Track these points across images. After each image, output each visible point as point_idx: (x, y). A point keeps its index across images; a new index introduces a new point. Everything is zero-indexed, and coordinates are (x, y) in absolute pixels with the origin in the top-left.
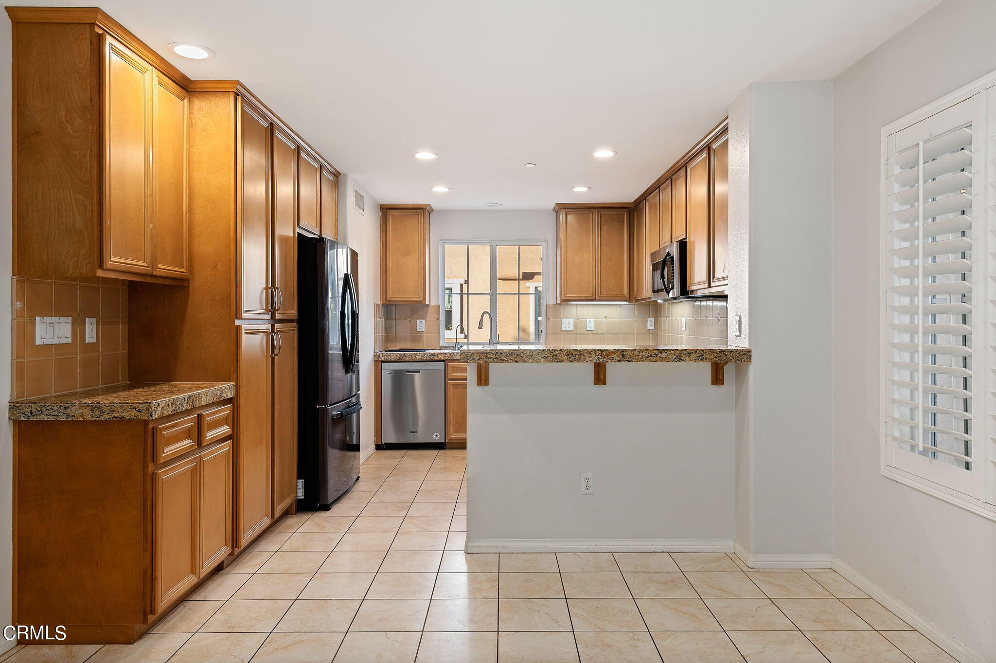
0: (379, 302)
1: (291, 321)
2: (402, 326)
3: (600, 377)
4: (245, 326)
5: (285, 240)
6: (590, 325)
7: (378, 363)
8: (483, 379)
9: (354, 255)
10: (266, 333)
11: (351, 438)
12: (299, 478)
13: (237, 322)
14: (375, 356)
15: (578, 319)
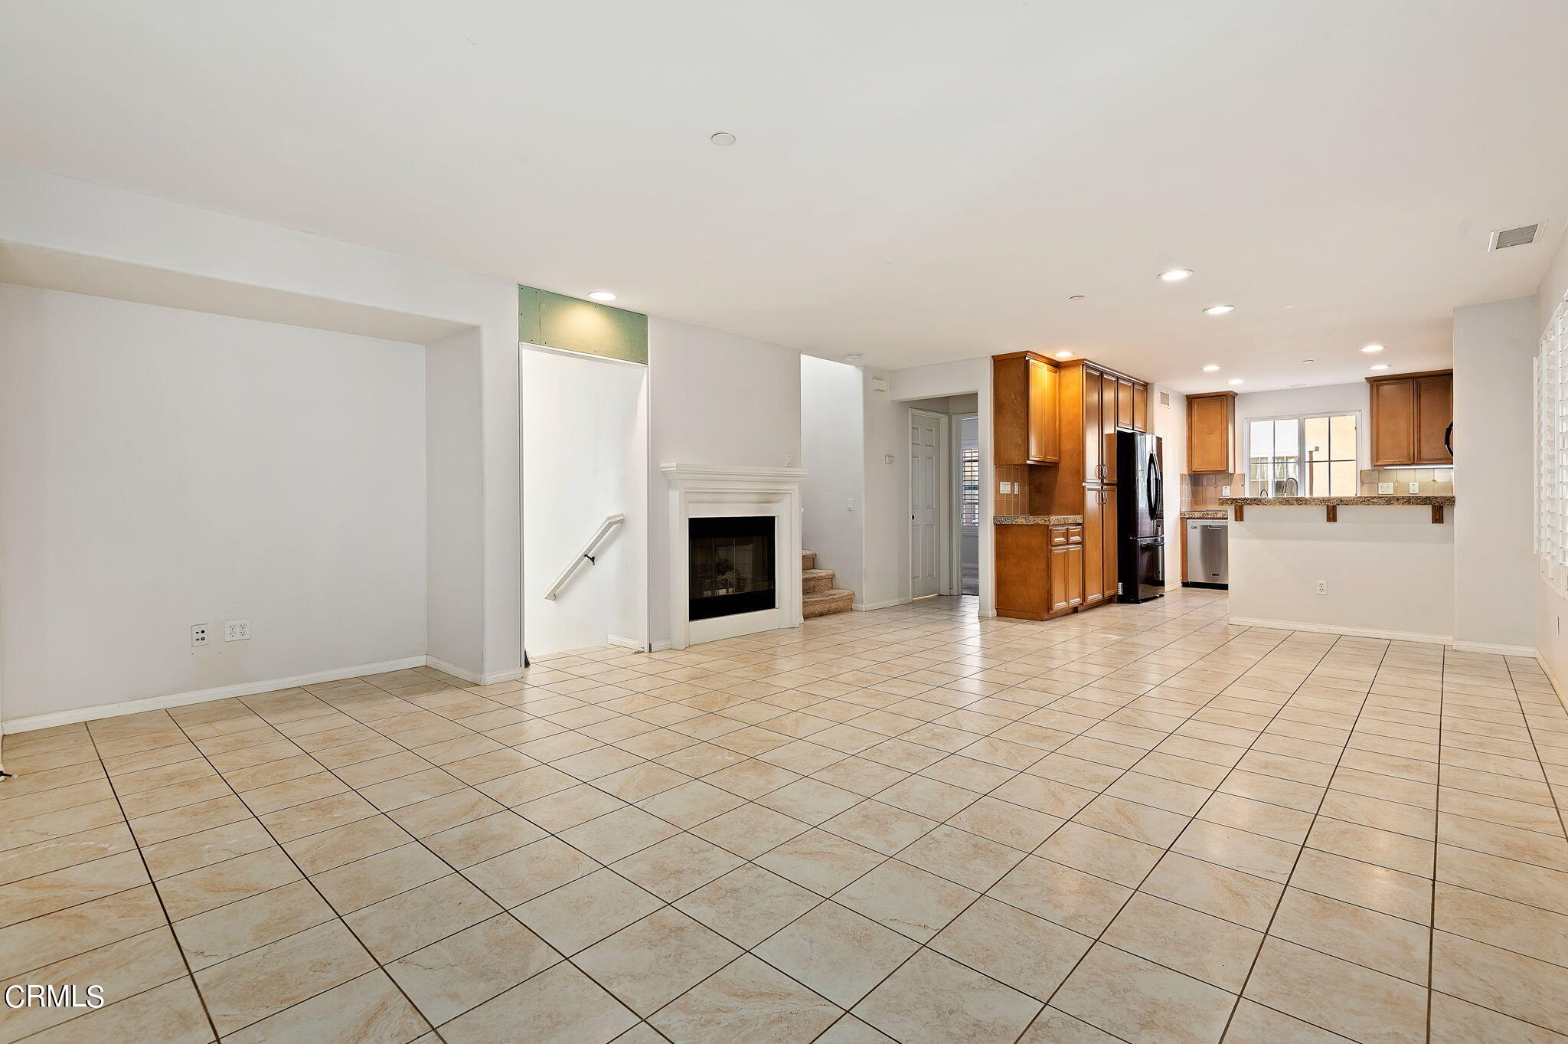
0: (1185, 472)
1: (1113, 485)
2: (1210, 492)
3: (1332, 516)
4: (1088, 486)
5: (1109, 435)
7: (1184, 520)
8: (1239, 516)
9: (1159, 440)
10: (1099, 491)
11: (1158, 576)
12: (1119, 582)
13: (1084, 484)
14: (1181, 514)
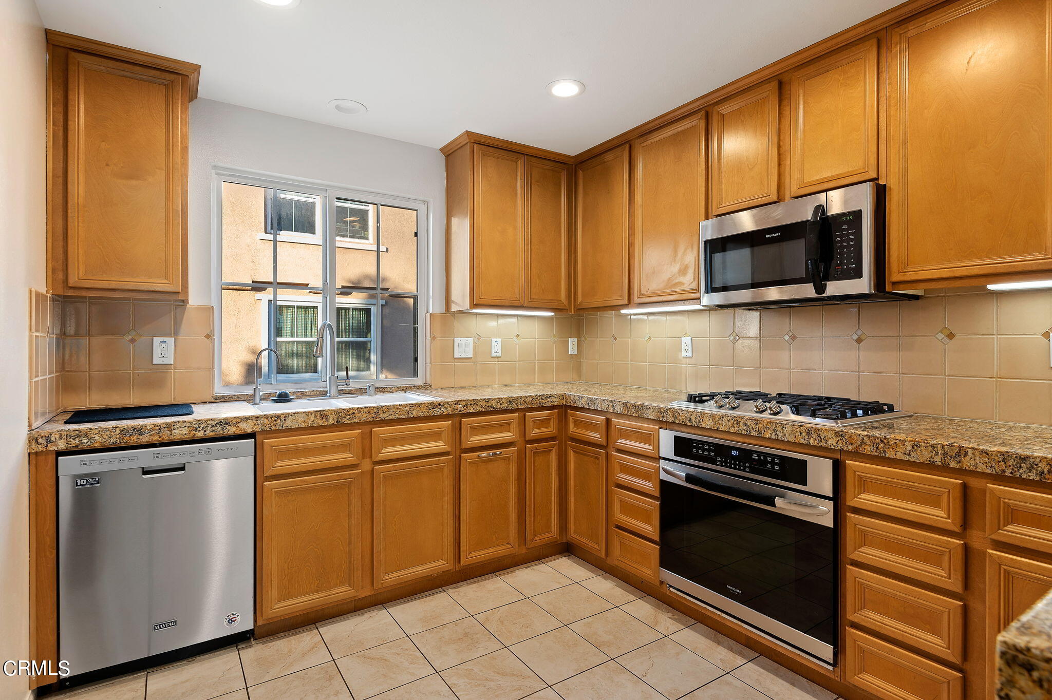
6: (497, 348)
15: (479, 338)
